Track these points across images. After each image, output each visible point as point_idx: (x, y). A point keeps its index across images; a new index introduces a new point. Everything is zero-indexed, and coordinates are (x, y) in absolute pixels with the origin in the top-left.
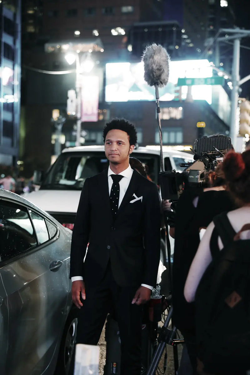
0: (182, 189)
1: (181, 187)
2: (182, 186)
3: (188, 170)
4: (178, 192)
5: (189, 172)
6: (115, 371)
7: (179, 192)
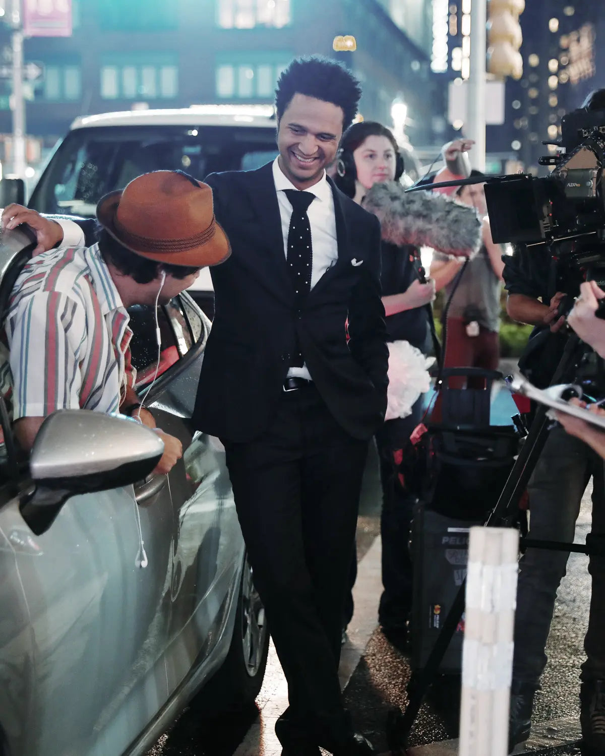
0: (548, 215)
1: (545, 210)
2: (548, 207)
3: (562, 172)
4: (541, 222)
5: (565, 174)
6: (438, 622)
7: (544, 221)
